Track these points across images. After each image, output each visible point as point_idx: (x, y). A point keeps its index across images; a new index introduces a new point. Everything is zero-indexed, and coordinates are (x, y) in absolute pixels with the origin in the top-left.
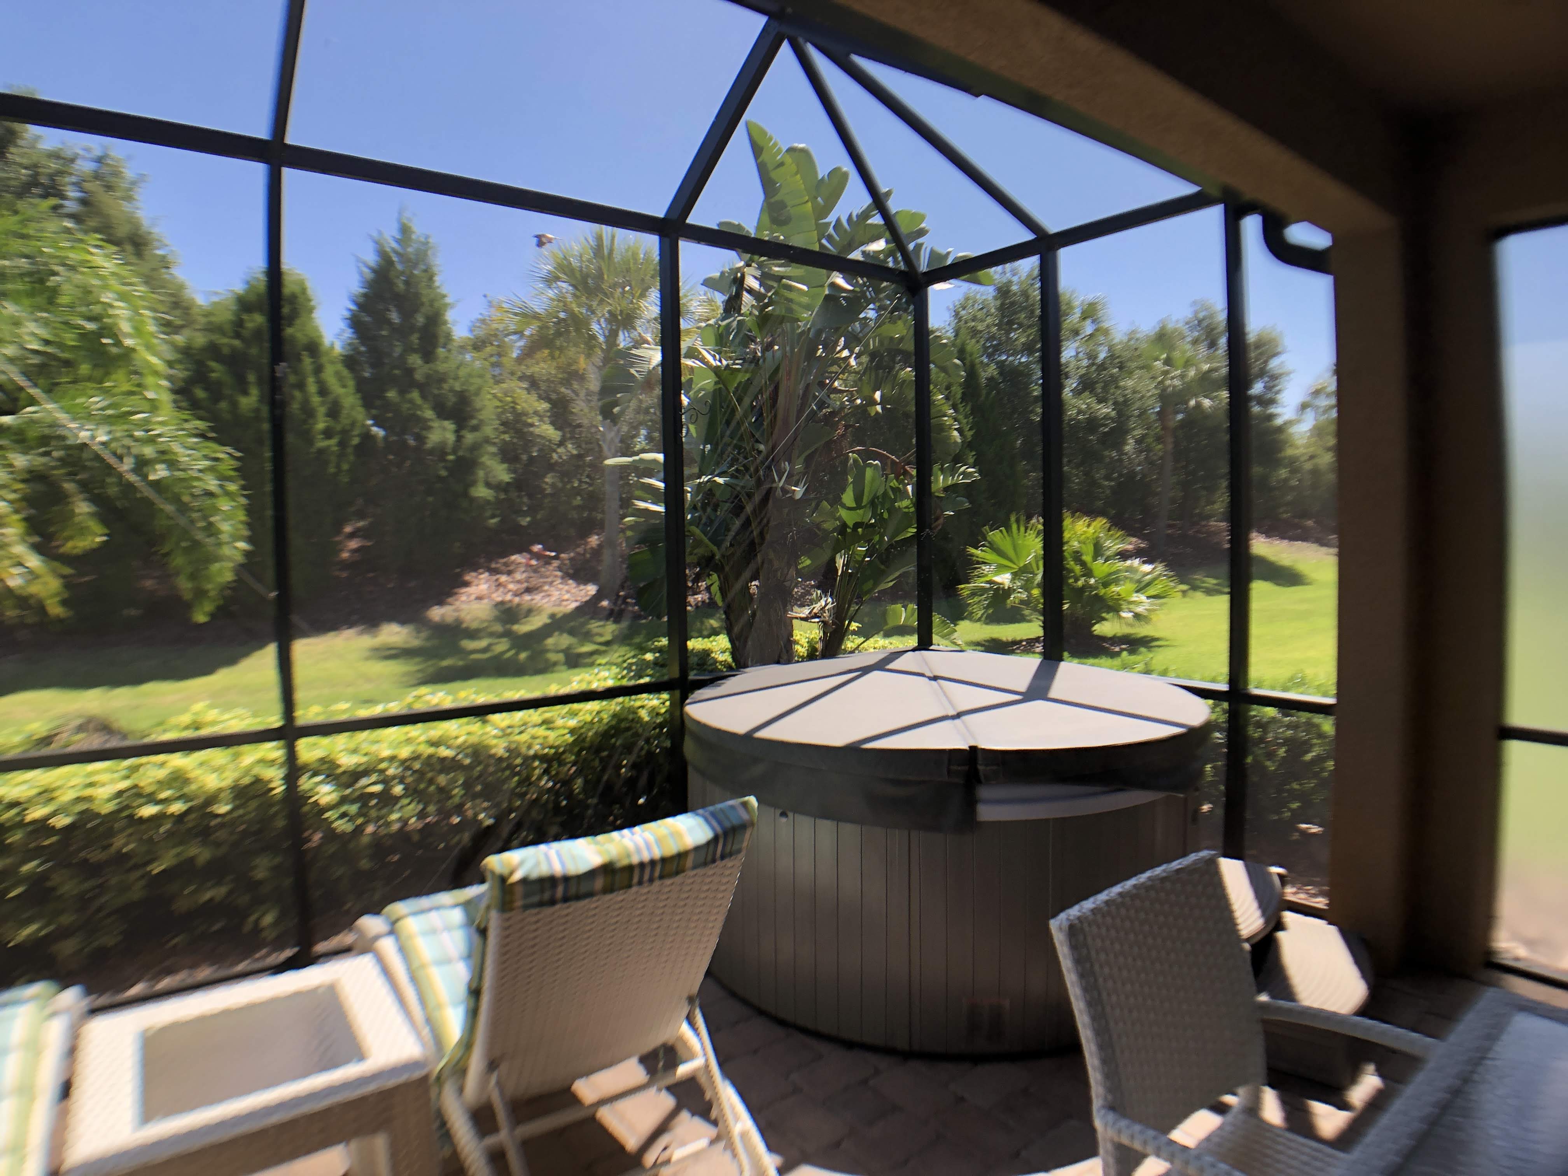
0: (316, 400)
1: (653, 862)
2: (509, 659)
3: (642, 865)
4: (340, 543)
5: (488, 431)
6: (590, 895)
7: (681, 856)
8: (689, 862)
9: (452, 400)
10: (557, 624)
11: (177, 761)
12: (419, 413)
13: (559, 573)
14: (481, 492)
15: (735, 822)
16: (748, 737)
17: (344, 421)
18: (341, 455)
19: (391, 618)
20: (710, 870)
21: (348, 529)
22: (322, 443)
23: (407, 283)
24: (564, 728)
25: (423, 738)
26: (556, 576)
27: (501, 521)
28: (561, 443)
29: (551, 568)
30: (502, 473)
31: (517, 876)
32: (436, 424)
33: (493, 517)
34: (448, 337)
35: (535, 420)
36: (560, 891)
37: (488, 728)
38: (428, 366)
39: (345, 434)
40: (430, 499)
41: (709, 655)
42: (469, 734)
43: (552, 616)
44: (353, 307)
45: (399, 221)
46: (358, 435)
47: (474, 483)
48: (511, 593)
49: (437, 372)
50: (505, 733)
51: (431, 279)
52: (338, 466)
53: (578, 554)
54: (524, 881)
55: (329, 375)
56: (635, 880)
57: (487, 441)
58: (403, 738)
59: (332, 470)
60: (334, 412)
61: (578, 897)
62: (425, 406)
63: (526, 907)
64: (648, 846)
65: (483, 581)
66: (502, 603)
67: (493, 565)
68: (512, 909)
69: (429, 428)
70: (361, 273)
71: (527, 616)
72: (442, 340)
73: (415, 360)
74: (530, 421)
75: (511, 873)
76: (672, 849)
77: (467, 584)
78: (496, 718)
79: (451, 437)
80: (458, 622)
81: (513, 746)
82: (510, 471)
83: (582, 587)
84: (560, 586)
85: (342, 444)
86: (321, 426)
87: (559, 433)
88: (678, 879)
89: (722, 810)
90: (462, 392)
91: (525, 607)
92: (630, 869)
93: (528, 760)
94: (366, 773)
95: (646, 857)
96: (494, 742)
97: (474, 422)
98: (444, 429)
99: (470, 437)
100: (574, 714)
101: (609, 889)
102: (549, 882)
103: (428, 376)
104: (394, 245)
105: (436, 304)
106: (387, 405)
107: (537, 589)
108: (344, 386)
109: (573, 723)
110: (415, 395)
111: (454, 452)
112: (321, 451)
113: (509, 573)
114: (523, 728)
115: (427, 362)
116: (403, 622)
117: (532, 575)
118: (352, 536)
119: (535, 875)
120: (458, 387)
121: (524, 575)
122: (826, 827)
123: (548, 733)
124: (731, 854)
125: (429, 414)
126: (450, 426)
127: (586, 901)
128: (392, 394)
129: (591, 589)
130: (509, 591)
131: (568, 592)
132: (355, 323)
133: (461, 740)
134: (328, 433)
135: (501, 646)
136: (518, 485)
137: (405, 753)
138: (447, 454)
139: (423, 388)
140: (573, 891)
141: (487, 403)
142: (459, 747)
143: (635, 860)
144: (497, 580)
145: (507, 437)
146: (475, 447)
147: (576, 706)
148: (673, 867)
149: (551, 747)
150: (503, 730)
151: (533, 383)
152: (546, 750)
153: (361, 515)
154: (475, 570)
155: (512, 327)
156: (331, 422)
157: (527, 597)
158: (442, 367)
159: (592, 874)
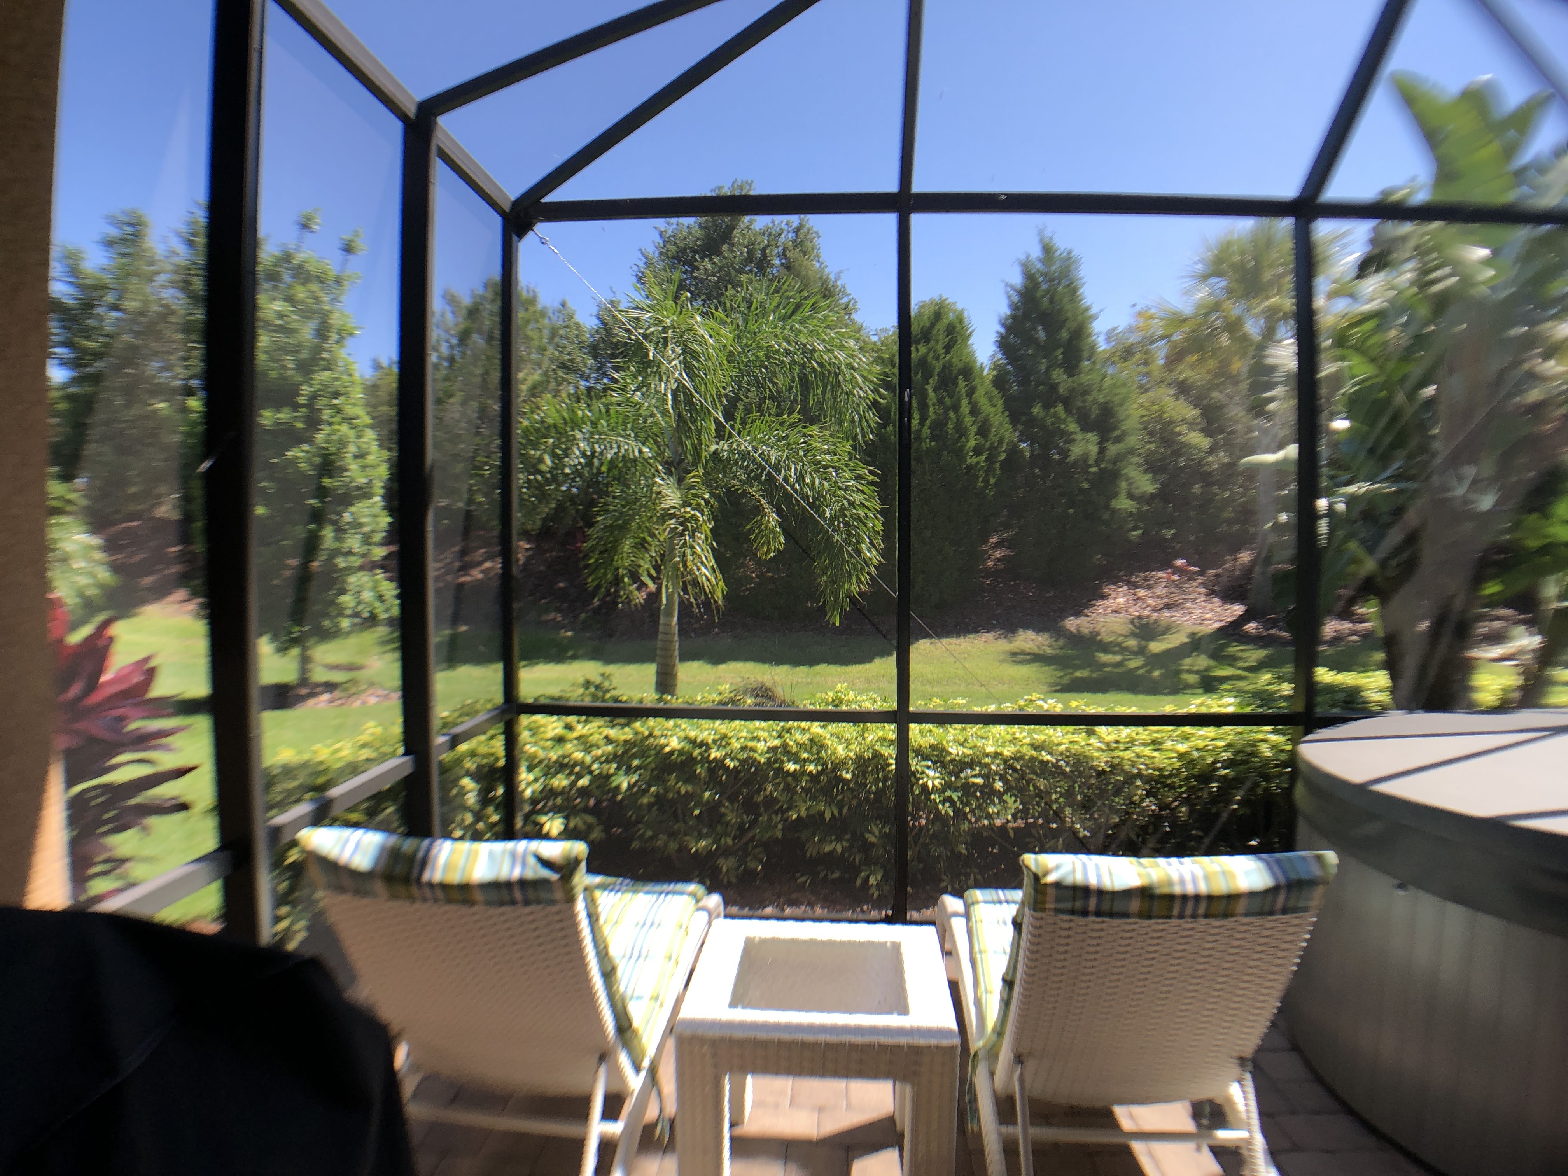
0: (968, 420)
1: (1197, 898)
2: (1140, 675)
3: (1184, 898)
4: (986, 552)
5: (1132, 440)
6: (1125, 915)
7: (1232, 898)
8: (1242, 906)
9: (1095, 412)
10: (1196, 644)
11: (816, 728)
12: (1063, 426)
13: (1204, 590)
14: (1123, 504)
15: (1304, 876)
16: (1362, 789)
17: (993, 438)
18: (989, 470)
19: (1026, 626)
20: (1267, 922)
21: (994, 540)
22: (971, 460)
23: (1051, 301)
24: (1171, 750)
25: (1028, 740)
26: (1199, 593)
27: (1143, 533)
28: (1212, 450)
29: (1195, 584)
30: (1146, 485)
31: (1051, 878)
32: (1079, 437)
33: (1135, 528)
34: (1093, 347)
35: (1184, 429)
36: (1093, 904)
37: (1093, 741)
38: (1071, 379)
39: (993, 452)
40: (1071, 511)
41: (1360, 692)
42: (1071, 742)
43: (1192, 635)
44: (1002, 330)
45: (1041, 241)
46: (1005, 451)
47: (1116, 495)
48: (1149, 609)
49: (1080, 384)
50: (1108, 748)
51: (1074, 291)
52: (986, 480)
53: (1226, 569)
54: (1058, 885)
55: (980, 396)
56: (1176, 911)
57: (1131, 451)
58: (1009, 737)
59: (980, 484)
60: (984, 431)
61: (1112, 915)
62: (1069, 419)
63: (1058, 911)
64: (1194, 880)
65: (1121, 595)
66: (1140, 617)
67: (1133, 579)
68: (1044, 910)
69: (1071, 441)
70: (1009, 297)
71: (1164, 633)
72: (1086, 354)
73: (1059, 375)
74: (1178, 429)
75: (1046, 874)
76: (1221, 887)
77: (1105, 597)
78: (1102, 730)
79: (1094, 449)
80: (1094, 634)
81: (1116, 761)
82: (1154, 481)
83: (1228, 606)
84: (1203, 604)
85: (990, 460)
86: (972, 443)
87: (1209, 440)
88: (1229, 922)
89: (1289, 860)
90: (1106, 403)
91: (1164, 623)
92: (1170, 898)
93: (1130, 779)
94: (971, 765)
95: (1190, 889)
96: (1096, 754)
97: (1117, 433)
98: (1088, 441)
99: (1113, 449)
100: (1186, 738)
101: (1146, 915)
102: (1082, 892)
103: (1072, 390)
104: (1039, 266)
105: (1080, 318)
106: (1032, 421)
107: (1177, 605)
108: (994, 406)
109: (1182, 748)
110: (1060, 409)
111: (1097, 463)
112: (970, 467)
113: (1149, 587)
114: (1130, 745)
115: (1071, 375)
116: (1039, 630)
117: (1173, 590)
118: (997, 545)
119: (1069, 881)
120: (1101, 399)
121: (1165, 591)
122: (1456, 913)
123: (1156, 754)
124: (1295, 910)
125: (1073, 427)
126: (1093, 437)
127: (1123, 921)
128: (1036, 410)
129: (1238, 610)
130: (1148, 606)
131: (1211, 610)
132: (1003, 344)
133: (1062, 748)
134: (977, 451)
135: (1135, 663)
136: (1163, 495)
137: (1008, 751)
138: (1090, 466)
139: (1067, 402)
140: (1106, 906)
141: (1131, 412)
142: (1061, 754)
143: (1177, 890)
144: (1134, 594)
145: (1153, 447)
146: (1119, 458)
147: (1187, 729)
148: (1220, 907)
149: (1154, 769)
150: (1108, 744)
151: (1183, 389)
152: (1150, 771)
153: (1007, 526)
154: (1114, 584)
155: (1159, 333)
156: (982, 441)
157: (1166, 614)
158: (1084, 379)
159: (1128, 894)
